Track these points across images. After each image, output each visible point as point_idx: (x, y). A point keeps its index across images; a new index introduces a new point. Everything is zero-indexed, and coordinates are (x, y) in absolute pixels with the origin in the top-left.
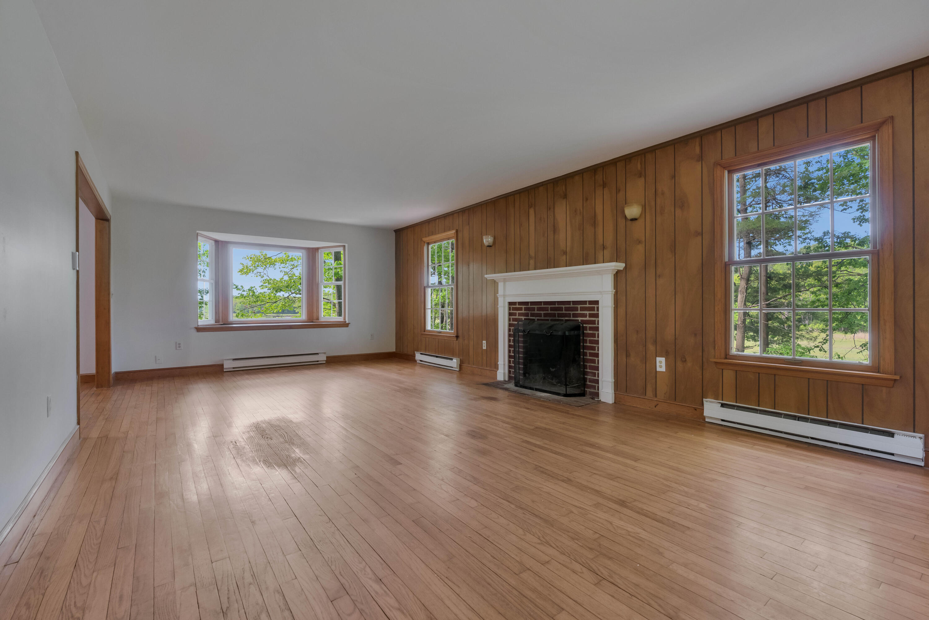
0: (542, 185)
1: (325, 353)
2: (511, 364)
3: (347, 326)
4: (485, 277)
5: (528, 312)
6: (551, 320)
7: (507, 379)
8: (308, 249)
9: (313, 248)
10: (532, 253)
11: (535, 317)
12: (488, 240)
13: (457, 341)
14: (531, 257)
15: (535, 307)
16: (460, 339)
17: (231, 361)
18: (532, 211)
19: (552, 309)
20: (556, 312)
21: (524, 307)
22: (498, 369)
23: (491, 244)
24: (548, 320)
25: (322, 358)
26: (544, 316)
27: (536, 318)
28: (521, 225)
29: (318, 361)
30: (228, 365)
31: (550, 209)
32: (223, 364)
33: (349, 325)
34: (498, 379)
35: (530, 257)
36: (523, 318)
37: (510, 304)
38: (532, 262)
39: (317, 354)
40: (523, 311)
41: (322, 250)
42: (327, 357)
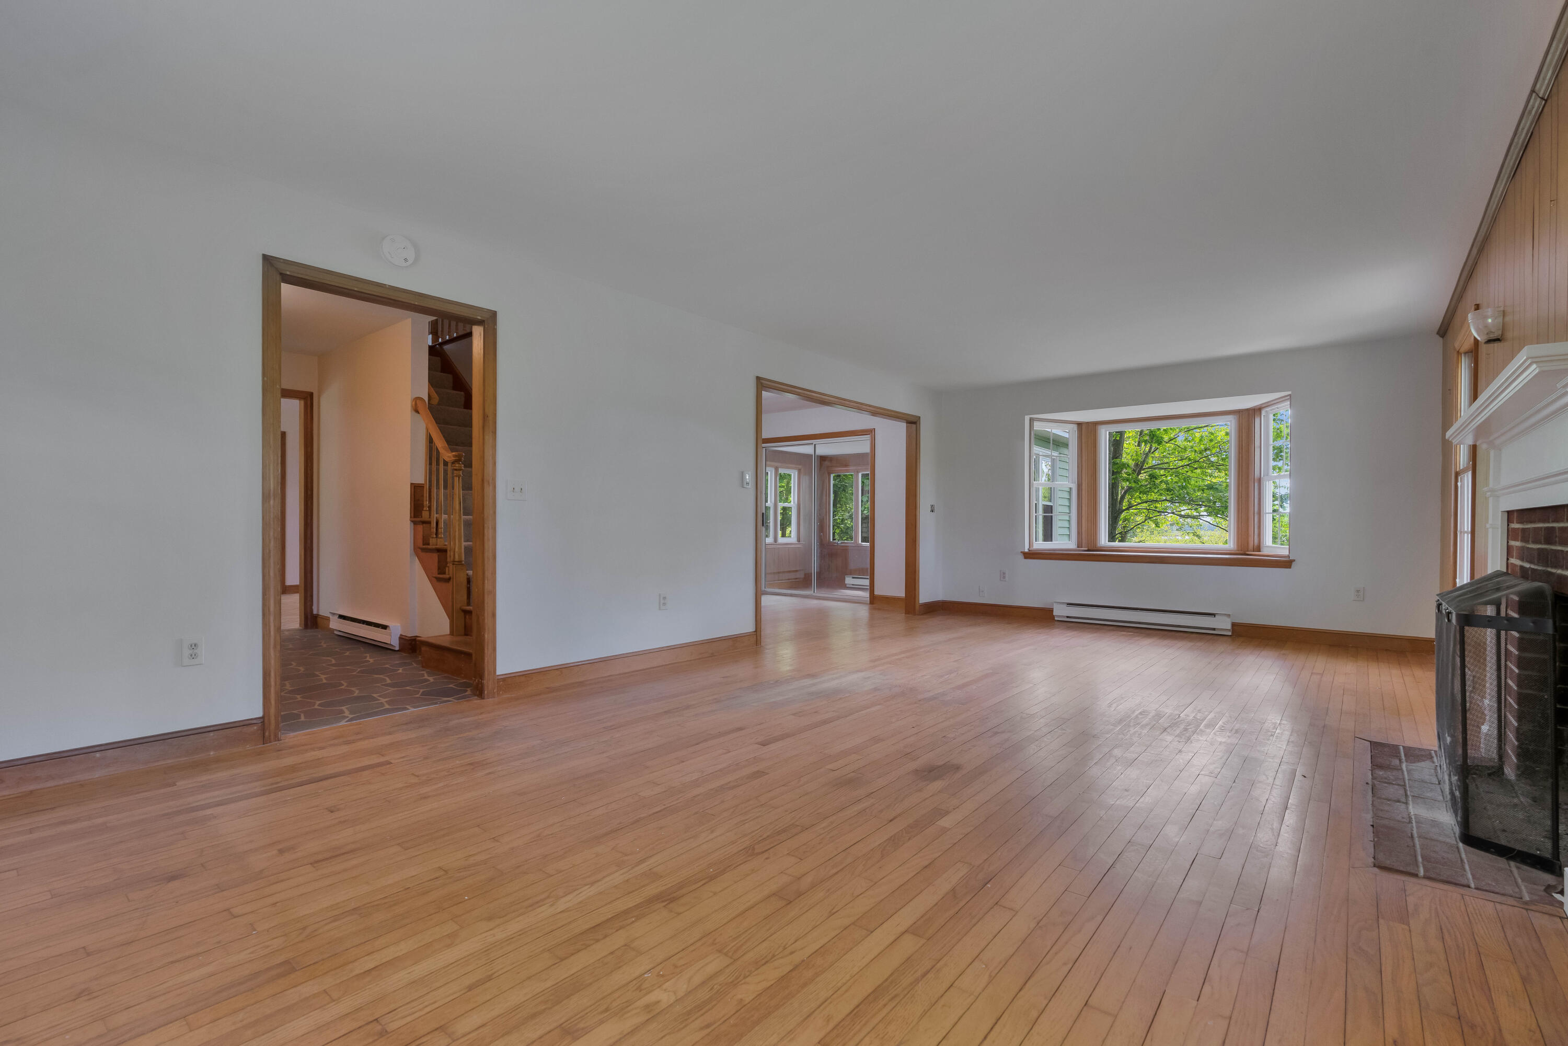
1: (1229, 616)
3: (1289, 567)
8: (1240, 412)
9: (1248, 410)
17: (1065, 606)
25: (1223, 624)
29: (1214, 629)
30: (1060, 611)
32: (1053, 609)
33: (1293, 563)
37: (1509, 517)
39: (1214, 615)
41: (1268, 409)
42: (1233, 625)
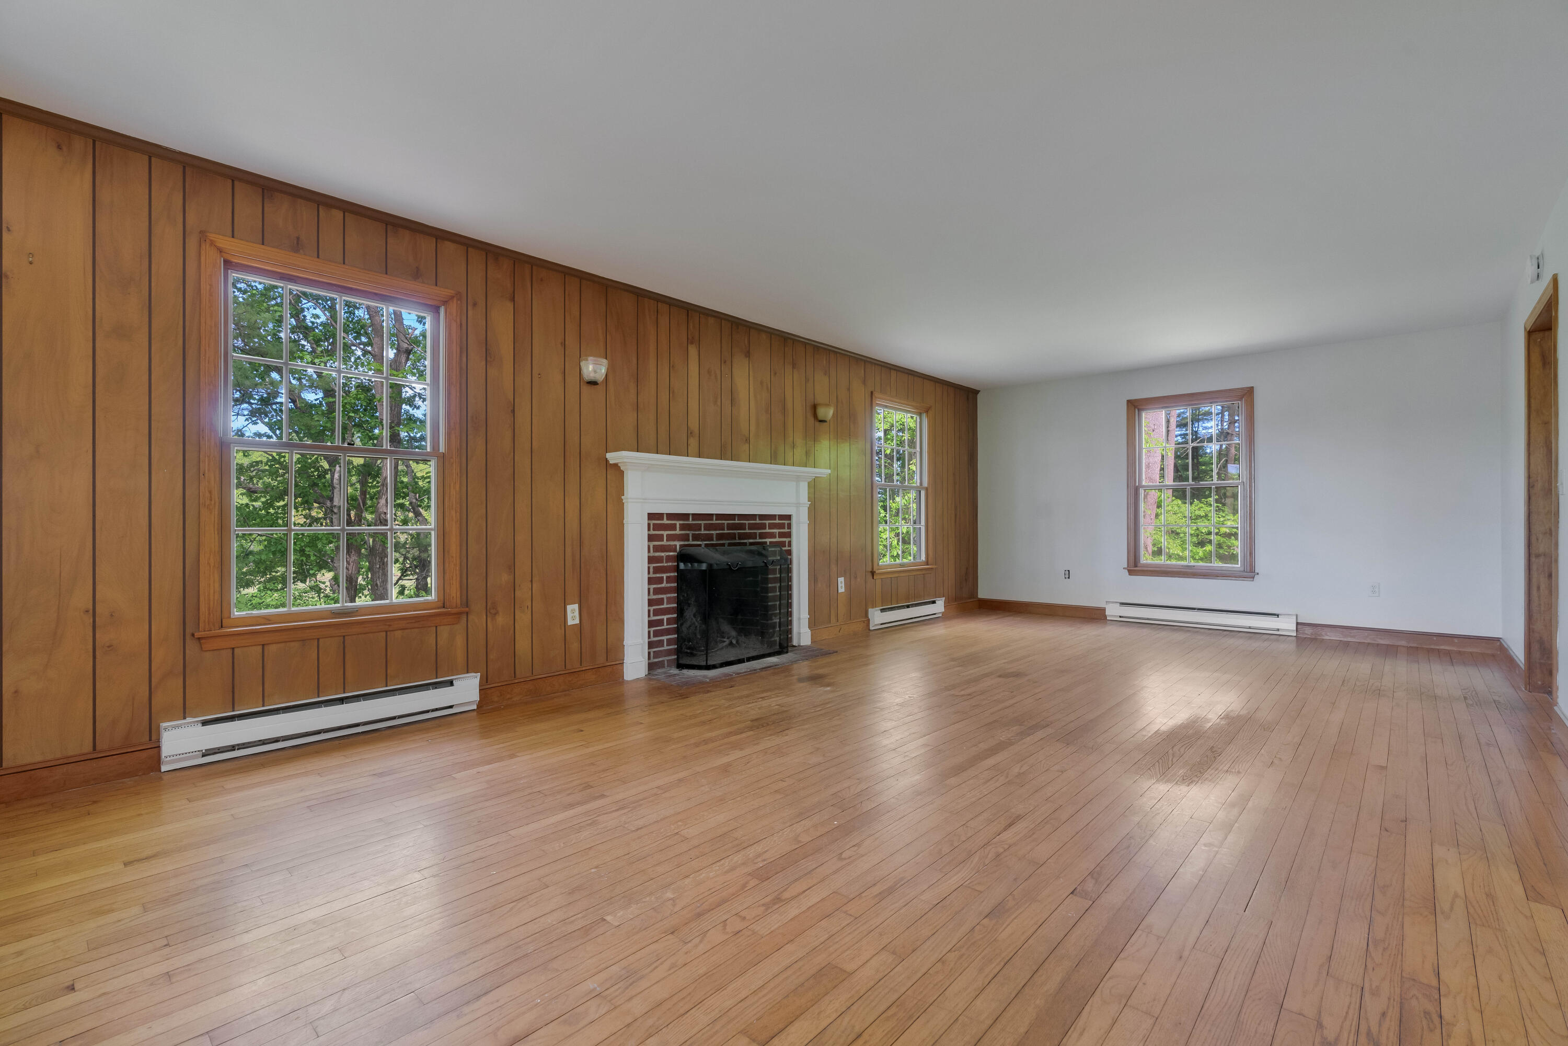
2: (651, 637)
5: (688, 532)
7: (646, 673)
10: (694, 426)
11: (701, 541)
12: (594, 369)
14: (691, 433)
18: (694, 352)
21: (680, 524)
22: (623, 658)
23: (600, 380)
26: (717, 540)
28: (673, 367)
31: (725, 362)
35: (690, 433)
36: (677, 544)
37: (651, 516)
38: (694, 442)
40: (678, 532)
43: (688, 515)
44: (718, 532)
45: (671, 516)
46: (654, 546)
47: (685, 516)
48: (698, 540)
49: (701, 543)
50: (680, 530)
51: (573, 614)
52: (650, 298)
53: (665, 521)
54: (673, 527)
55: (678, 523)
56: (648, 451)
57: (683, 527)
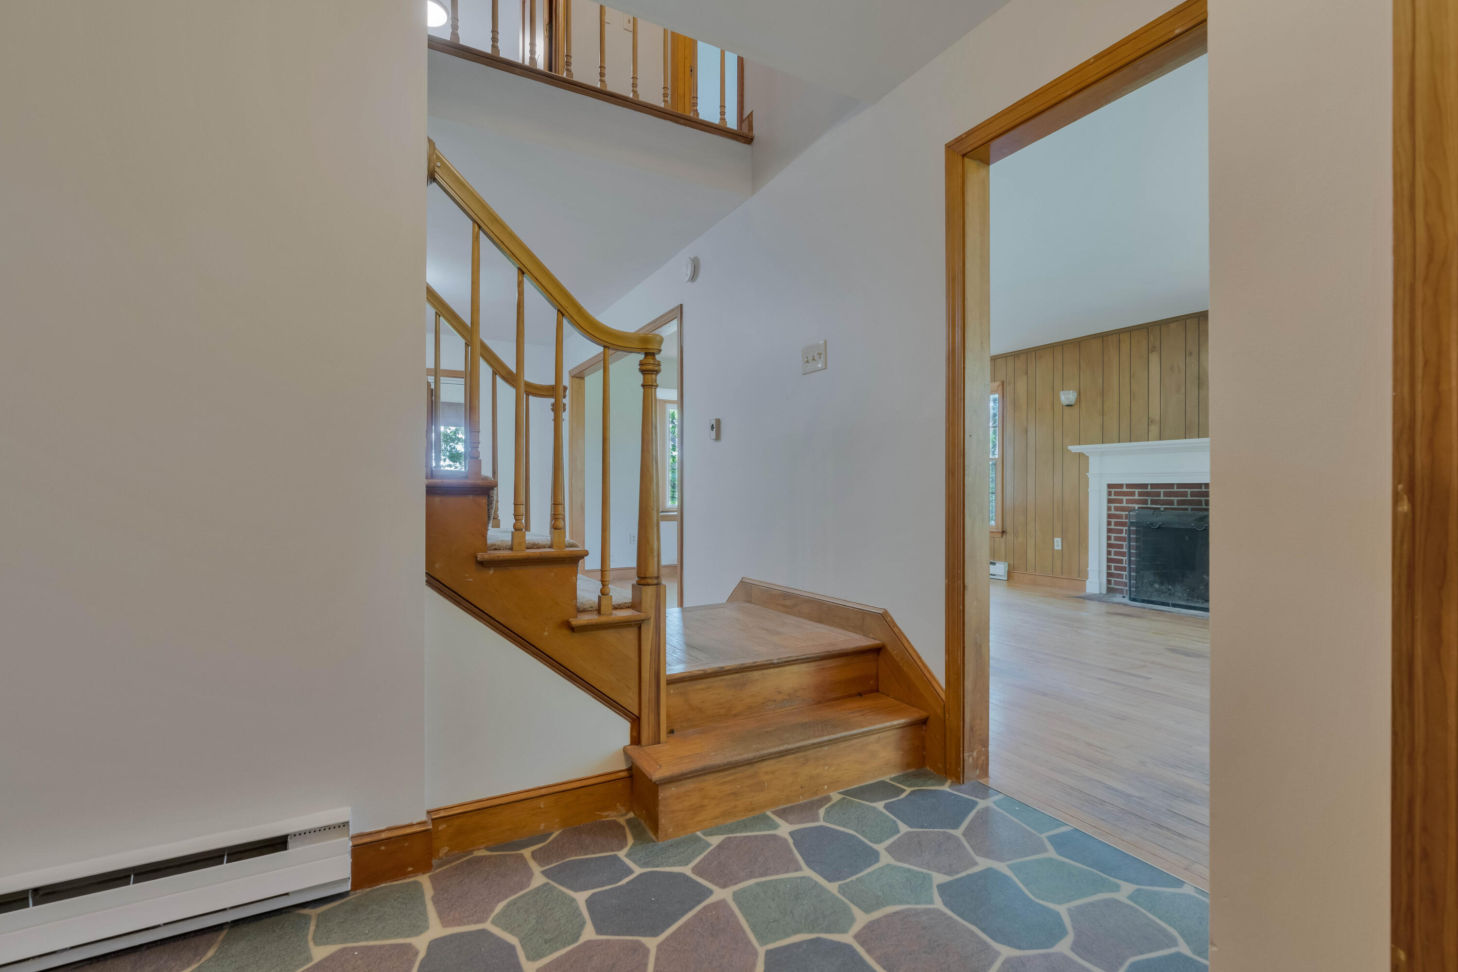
0: (1176, 321)
2: (1111, 570)
4: (1069, 448)
5: (1147, 498)
6: (1192, 509)
7: (1104, 591)
10: (1155, 414)
11: (1160, 505)
12: (1067, 397)
13: (1002, 539)
14: (1152, 421)
15: (1160, 492)
16: (1009, 537)
18: (1154, 358)
19: (1193, 494)
20: (1202, 498)
22: (1088, 578)
23: (1073, 403)
24: (1187, 509)
26: (1178, 504)
27: (1162, 507)
28: (1133, 376)
31: (1191, 354)
34: (1087, 591)
35: (1150, 421)
36: (1136, 506)
37: (1110, 486)
38: (1154, 429)
40: (1137, 497)
43: (1147, 485)
44: (1178, 498)
45: (1129, 486)
46: (1114, 506)
47: (1145, 486)
48: (1157, 504)
49: (1160, 507)
50: (1139, 496)
51: (1058, 543)
52: (1112, 334)
53: (1125, 489)
54: (1133, 494)
55: (1137, 491)
56: (1111, 441)
57: (1140, 494)
